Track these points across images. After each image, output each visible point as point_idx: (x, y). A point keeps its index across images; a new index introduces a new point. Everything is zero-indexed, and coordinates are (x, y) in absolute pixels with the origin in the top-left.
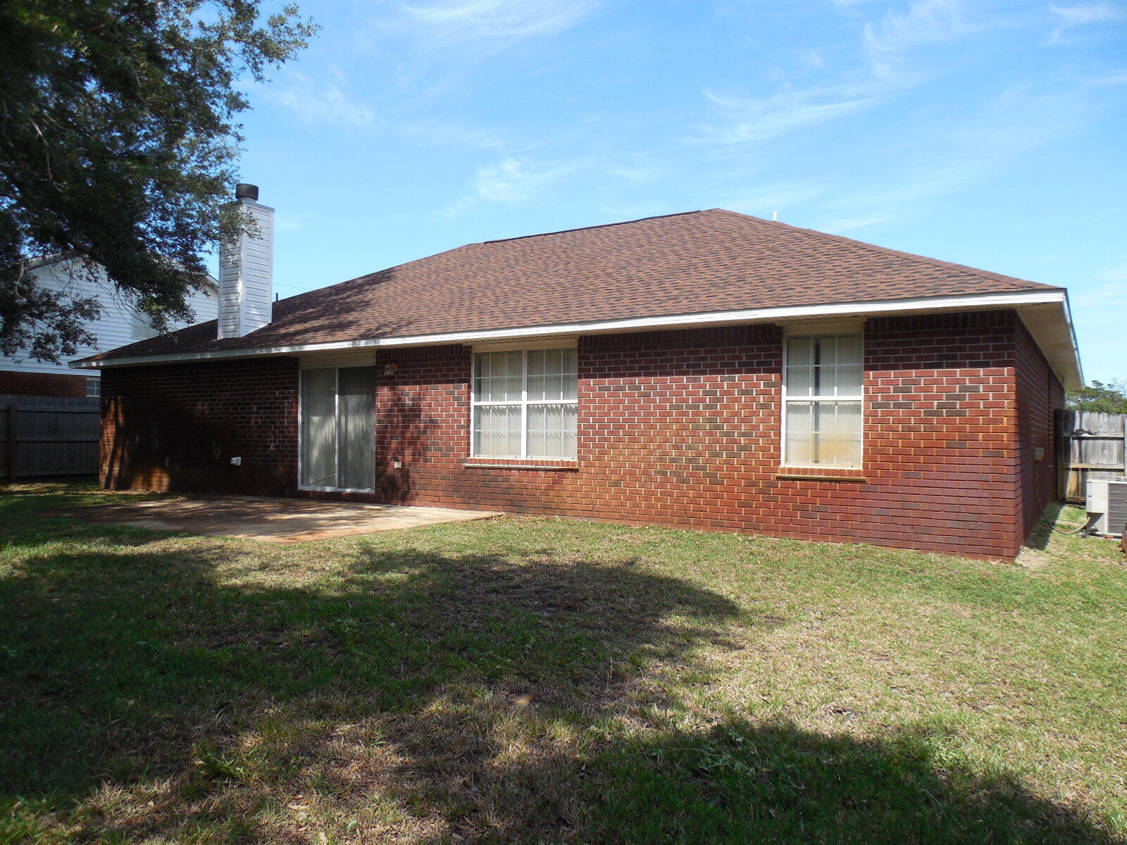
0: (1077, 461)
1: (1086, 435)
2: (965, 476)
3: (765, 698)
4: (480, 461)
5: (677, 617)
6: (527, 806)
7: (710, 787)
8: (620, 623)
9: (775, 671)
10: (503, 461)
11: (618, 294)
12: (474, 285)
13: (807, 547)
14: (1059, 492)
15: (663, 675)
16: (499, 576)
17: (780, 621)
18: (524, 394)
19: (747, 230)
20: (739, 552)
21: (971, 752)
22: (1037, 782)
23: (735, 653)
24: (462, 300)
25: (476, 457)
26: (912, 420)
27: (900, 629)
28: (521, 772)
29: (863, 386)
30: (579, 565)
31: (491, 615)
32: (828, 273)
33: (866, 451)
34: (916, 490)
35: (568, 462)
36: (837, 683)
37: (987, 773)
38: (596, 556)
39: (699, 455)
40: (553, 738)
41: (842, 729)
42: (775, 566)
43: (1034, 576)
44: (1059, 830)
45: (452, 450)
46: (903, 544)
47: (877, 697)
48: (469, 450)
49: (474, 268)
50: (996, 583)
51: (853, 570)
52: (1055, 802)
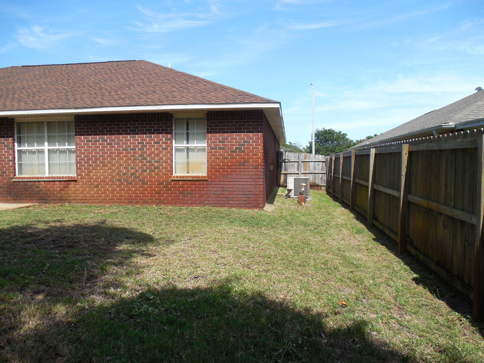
0: (284, 170)
1: (287, 161)
2: (246, 177)
3: (164, 277)
4: (22, 178)
5: (125, 245)
6: (38, 351)
7: (137, 322)
8: (97, 251)
9: (169, 264)
10: (36, 178)
11: (95, 96)
12: (16, 87)
13: (185, 210)
14: (278, 182)
15: (117, 273)
16: (32, 235)
17: (172, 242)
18: (46, 144)
19: (157, 71)
20: (155, 214)
21: (247, 286)
22: (271, 294)
23: (152, 258)
24: (8, 94)
25: (20, 176)
26: (226, 154)
27: (221, 240)
28: (36, 334)
29: (206, 140)
30: (77, 226)
31: (25, 255)
32: (192, 91)
33: (208, 168)
34: (228, 183)
35: (71, 177)
36: (195, 266)
37: (253, 293)
38: (86, 221)
39: (137, 171)
40: (57, 313)
41: (196, 285)
42: (170, 218)
43: (270, 214)
44: (278, 311)
45: (5, 172)
46: (223, 205)
47: (212, 269)
48: (15, 172)
49: (15, 79)
50: (257, 218)
51: (203, 218)
52: (277, 301)
